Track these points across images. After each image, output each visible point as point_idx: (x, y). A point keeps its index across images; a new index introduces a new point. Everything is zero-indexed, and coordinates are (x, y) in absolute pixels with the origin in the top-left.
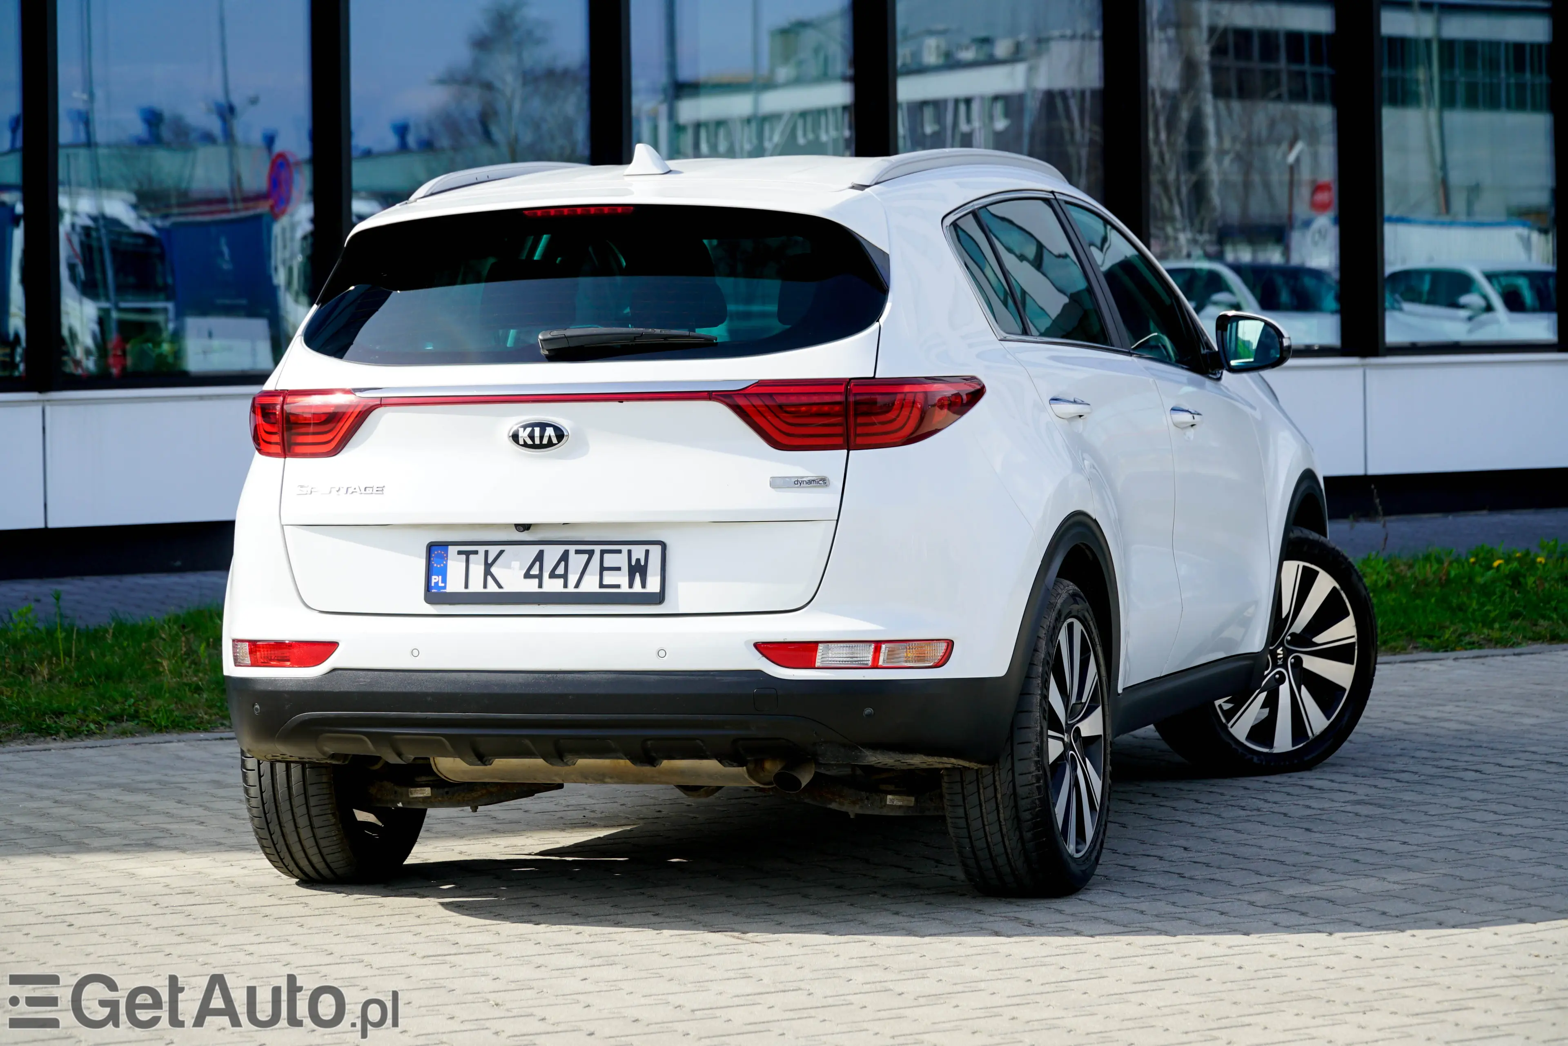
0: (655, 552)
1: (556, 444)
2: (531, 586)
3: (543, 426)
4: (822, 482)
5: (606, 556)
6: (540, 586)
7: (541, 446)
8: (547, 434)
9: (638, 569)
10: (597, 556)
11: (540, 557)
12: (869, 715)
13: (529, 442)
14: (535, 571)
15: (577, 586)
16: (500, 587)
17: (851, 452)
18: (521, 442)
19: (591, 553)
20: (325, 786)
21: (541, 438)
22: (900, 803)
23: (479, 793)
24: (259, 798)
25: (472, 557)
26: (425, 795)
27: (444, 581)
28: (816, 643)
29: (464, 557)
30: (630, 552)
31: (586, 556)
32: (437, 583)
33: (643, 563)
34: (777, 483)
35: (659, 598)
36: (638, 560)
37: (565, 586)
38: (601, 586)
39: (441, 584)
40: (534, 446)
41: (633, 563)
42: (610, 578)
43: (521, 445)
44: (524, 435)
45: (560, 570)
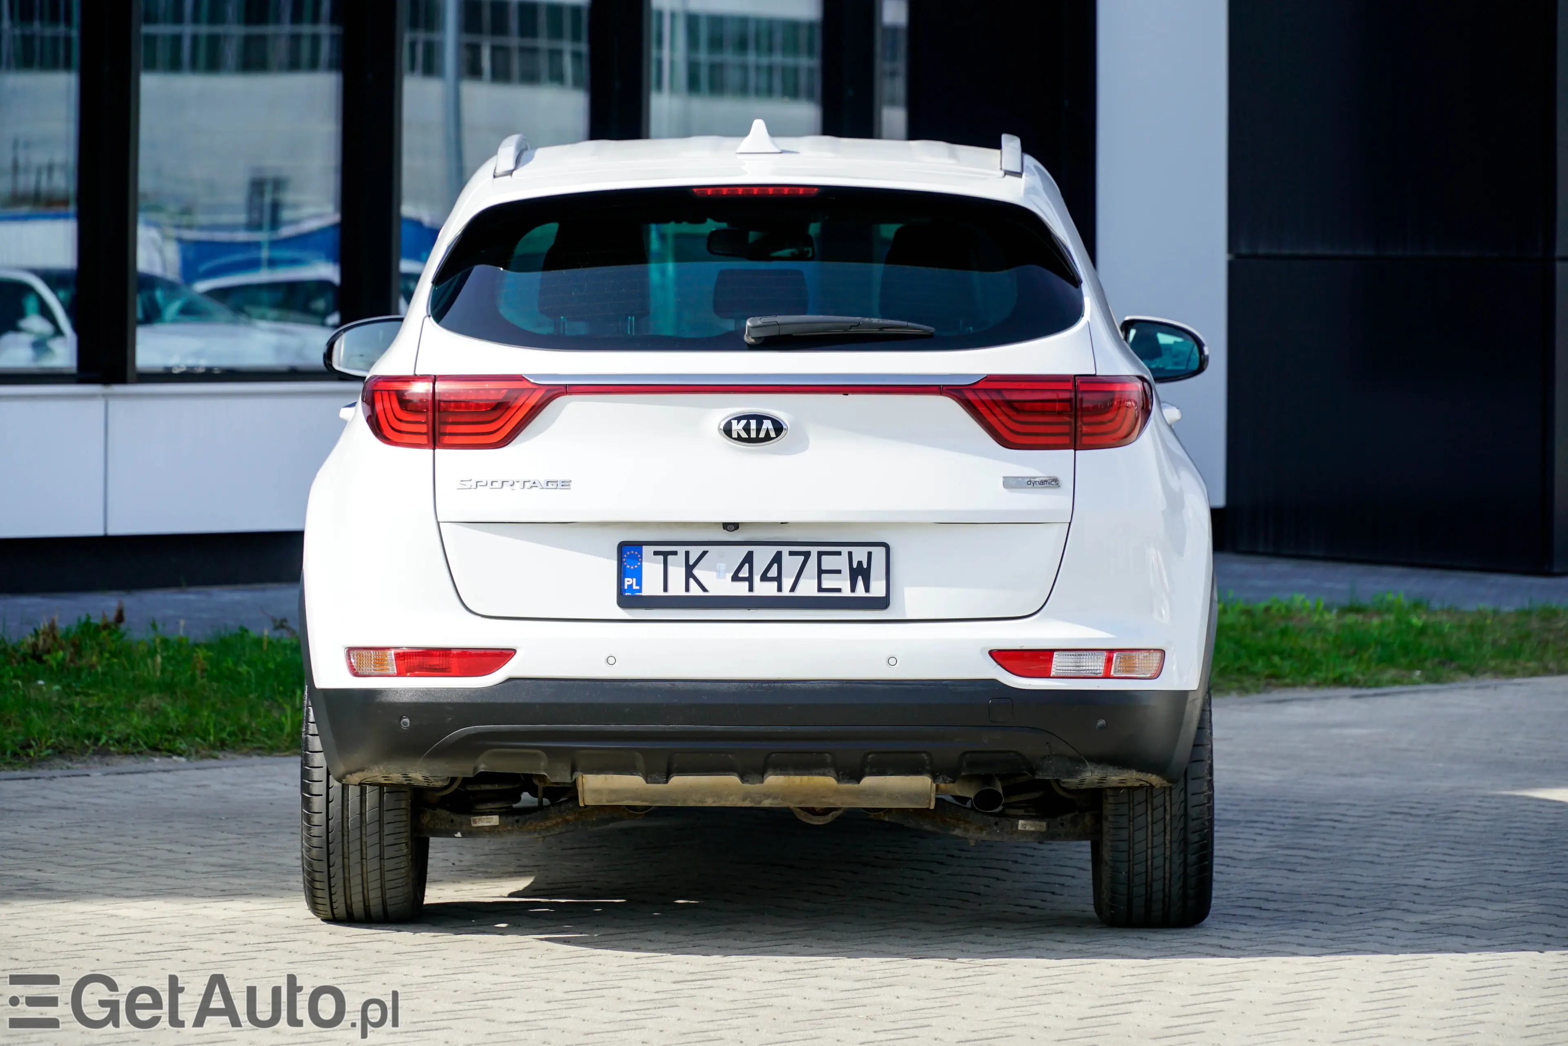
0: (879, 554)
1: (773, 438)
2: (741, 589)
3: (760, 419)
4: (1053, 482)
5: (824, 558)
6: (751, 589)
7: (757, 440)
8: (764, 427)
9: (860, 573)
10: (813, 559)
11: (749, 559)
12: (1101, 727)
13: (744, 435)
14: (744, 573)
15: (793, 589)
16: (704, 590)
17: (1077, 452)
18: (735, 435)
19: (807, 555)
20: (403, 812)
21: (758, 431)
22: (1033, 829)
23: (554, 822)
24: (324, 827)
25: (670, 557)
26: (492, 824)
27: (639, 583)
28: (1052, 651)
29: (661, 558)
30: (850, 554)
31: (803, 557)
32: (630, 586)
33: (865, 566)
34: (1010, 483)
35: (883, 603)
36: (860, 563)
37: (780, 589)
38: (820, 589)
39: (635, 587)
40: (749, 440)
41: (855, 565)
42: (828, 582)
43: (735, 439)
44: (737, 427)
45: (773, 573)
